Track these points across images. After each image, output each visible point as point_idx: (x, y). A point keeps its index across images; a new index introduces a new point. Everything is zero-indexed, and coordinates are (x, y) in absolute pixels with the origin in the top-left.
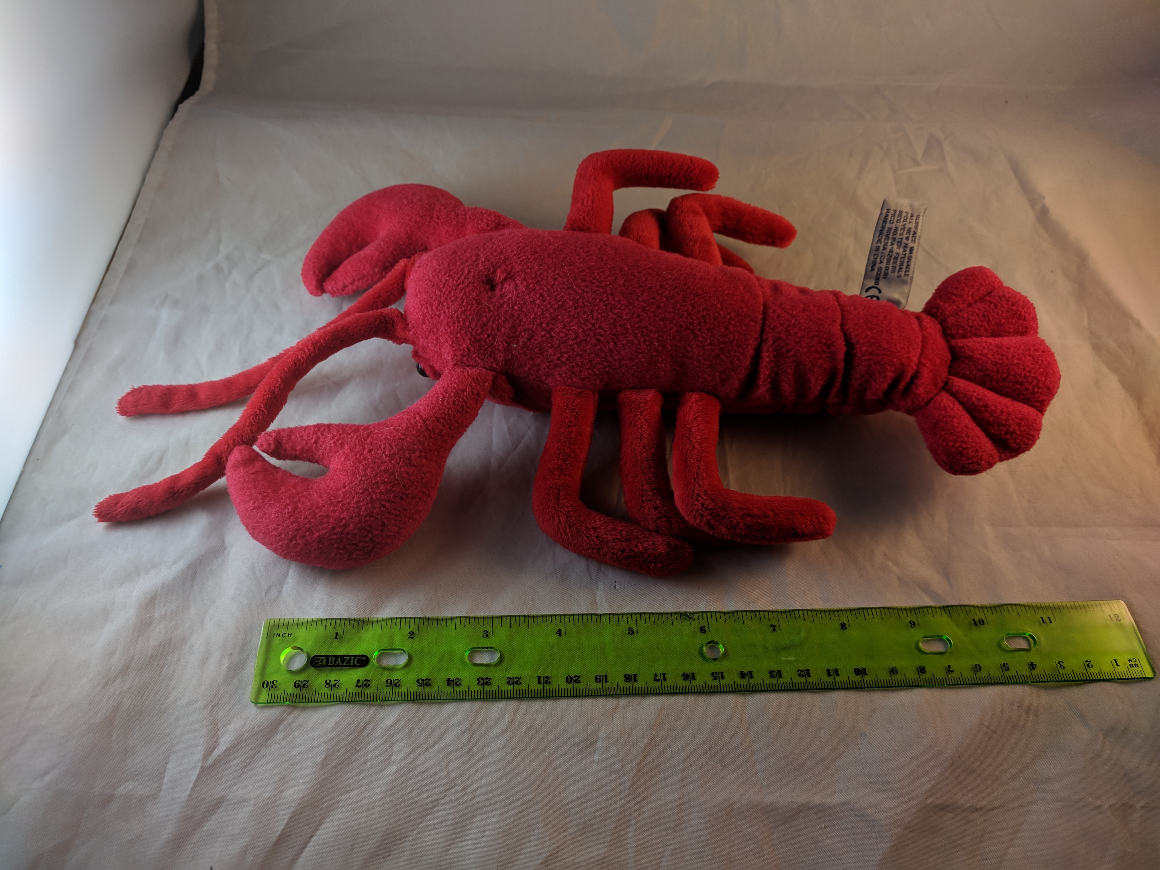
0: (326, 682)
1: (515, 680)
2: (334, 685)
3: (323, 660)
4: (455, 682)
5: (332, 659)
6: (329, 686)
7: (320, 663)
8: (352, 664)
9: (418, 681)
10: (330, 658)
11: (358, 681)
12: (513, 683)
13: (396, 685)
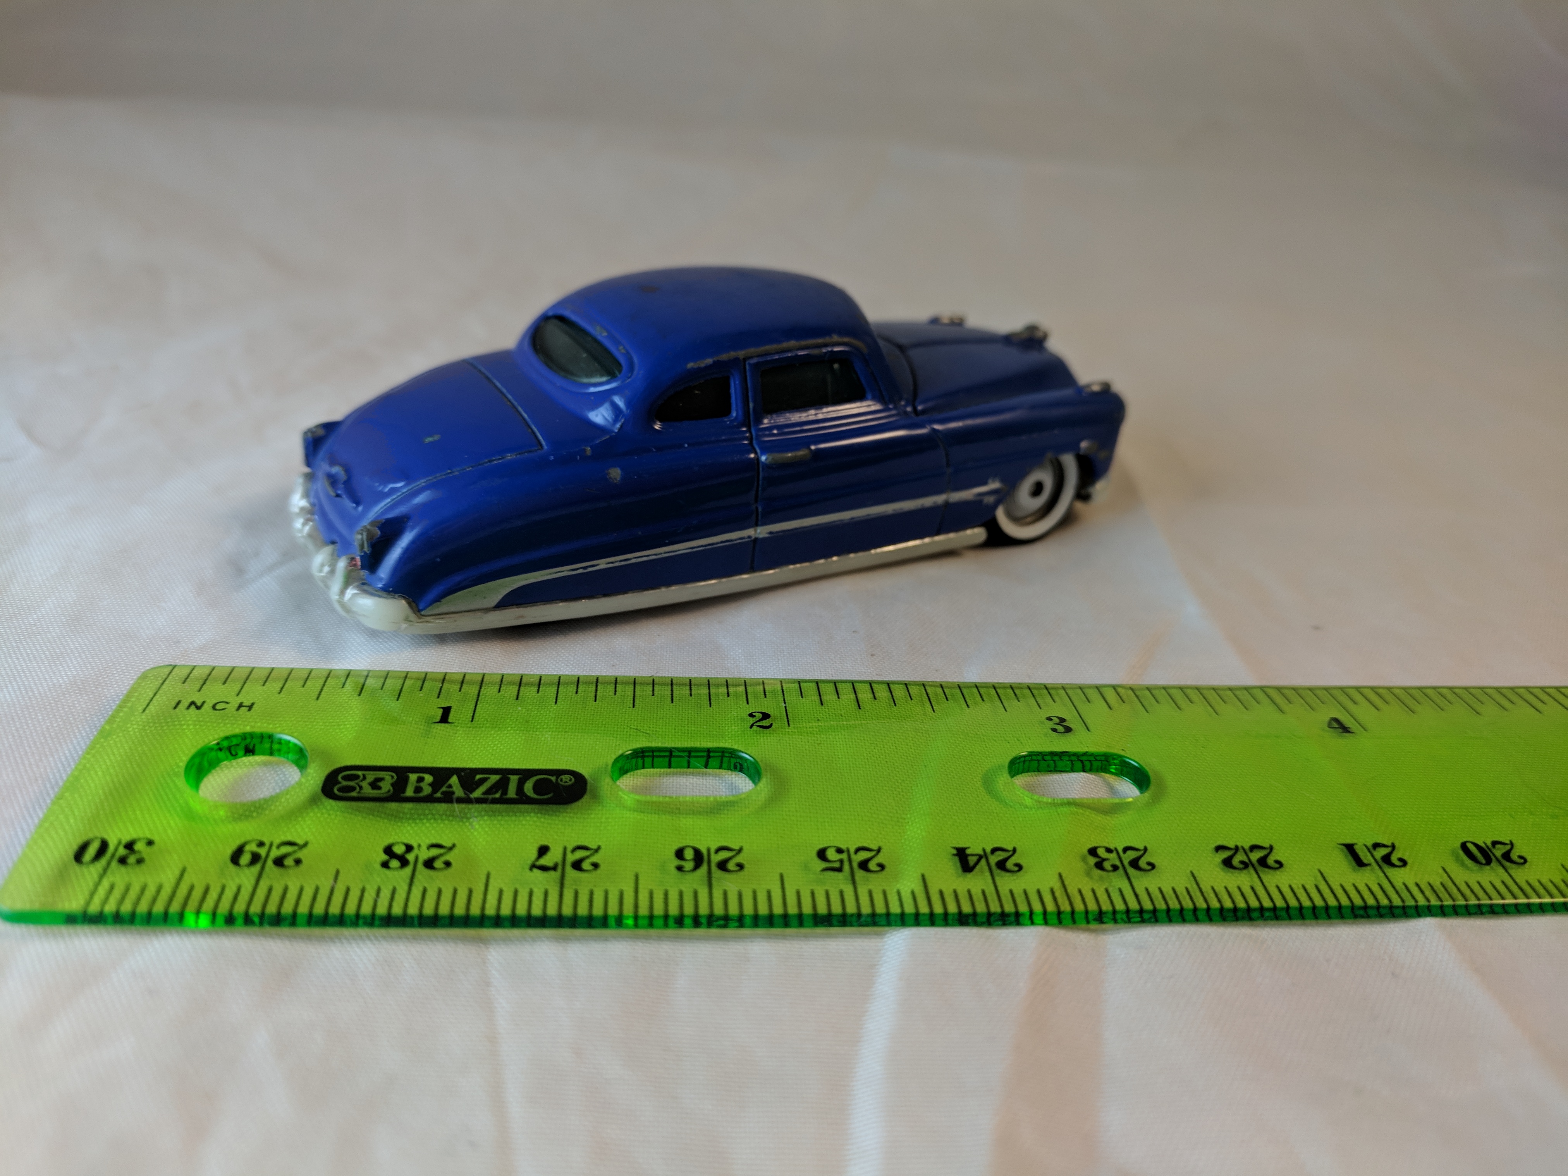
0: (388, 850)
1: (1255, 856)
2: (429, 864)
3: (381, 779)
4: (994, 859)
5: (420, 780)
6: (404, 862)
7: (367, 790)
8: (512, 793)
9: (822, 854)
10: (413, 777)
11: (543, 850)
12: (1245, 865)
13: (722, 865)
